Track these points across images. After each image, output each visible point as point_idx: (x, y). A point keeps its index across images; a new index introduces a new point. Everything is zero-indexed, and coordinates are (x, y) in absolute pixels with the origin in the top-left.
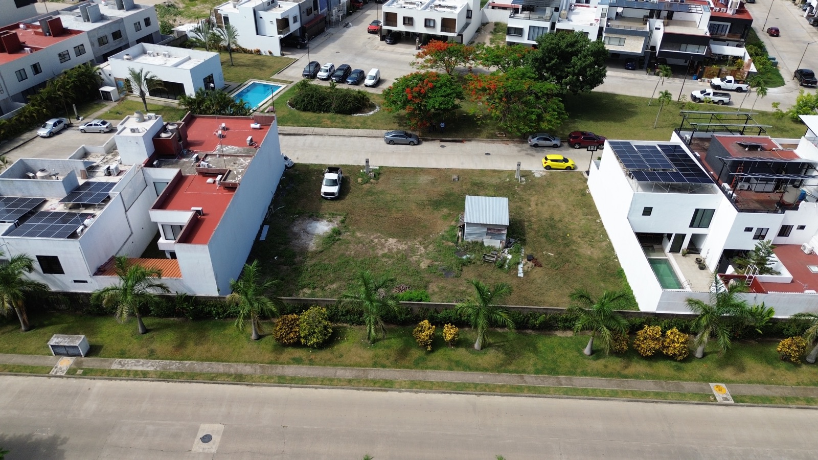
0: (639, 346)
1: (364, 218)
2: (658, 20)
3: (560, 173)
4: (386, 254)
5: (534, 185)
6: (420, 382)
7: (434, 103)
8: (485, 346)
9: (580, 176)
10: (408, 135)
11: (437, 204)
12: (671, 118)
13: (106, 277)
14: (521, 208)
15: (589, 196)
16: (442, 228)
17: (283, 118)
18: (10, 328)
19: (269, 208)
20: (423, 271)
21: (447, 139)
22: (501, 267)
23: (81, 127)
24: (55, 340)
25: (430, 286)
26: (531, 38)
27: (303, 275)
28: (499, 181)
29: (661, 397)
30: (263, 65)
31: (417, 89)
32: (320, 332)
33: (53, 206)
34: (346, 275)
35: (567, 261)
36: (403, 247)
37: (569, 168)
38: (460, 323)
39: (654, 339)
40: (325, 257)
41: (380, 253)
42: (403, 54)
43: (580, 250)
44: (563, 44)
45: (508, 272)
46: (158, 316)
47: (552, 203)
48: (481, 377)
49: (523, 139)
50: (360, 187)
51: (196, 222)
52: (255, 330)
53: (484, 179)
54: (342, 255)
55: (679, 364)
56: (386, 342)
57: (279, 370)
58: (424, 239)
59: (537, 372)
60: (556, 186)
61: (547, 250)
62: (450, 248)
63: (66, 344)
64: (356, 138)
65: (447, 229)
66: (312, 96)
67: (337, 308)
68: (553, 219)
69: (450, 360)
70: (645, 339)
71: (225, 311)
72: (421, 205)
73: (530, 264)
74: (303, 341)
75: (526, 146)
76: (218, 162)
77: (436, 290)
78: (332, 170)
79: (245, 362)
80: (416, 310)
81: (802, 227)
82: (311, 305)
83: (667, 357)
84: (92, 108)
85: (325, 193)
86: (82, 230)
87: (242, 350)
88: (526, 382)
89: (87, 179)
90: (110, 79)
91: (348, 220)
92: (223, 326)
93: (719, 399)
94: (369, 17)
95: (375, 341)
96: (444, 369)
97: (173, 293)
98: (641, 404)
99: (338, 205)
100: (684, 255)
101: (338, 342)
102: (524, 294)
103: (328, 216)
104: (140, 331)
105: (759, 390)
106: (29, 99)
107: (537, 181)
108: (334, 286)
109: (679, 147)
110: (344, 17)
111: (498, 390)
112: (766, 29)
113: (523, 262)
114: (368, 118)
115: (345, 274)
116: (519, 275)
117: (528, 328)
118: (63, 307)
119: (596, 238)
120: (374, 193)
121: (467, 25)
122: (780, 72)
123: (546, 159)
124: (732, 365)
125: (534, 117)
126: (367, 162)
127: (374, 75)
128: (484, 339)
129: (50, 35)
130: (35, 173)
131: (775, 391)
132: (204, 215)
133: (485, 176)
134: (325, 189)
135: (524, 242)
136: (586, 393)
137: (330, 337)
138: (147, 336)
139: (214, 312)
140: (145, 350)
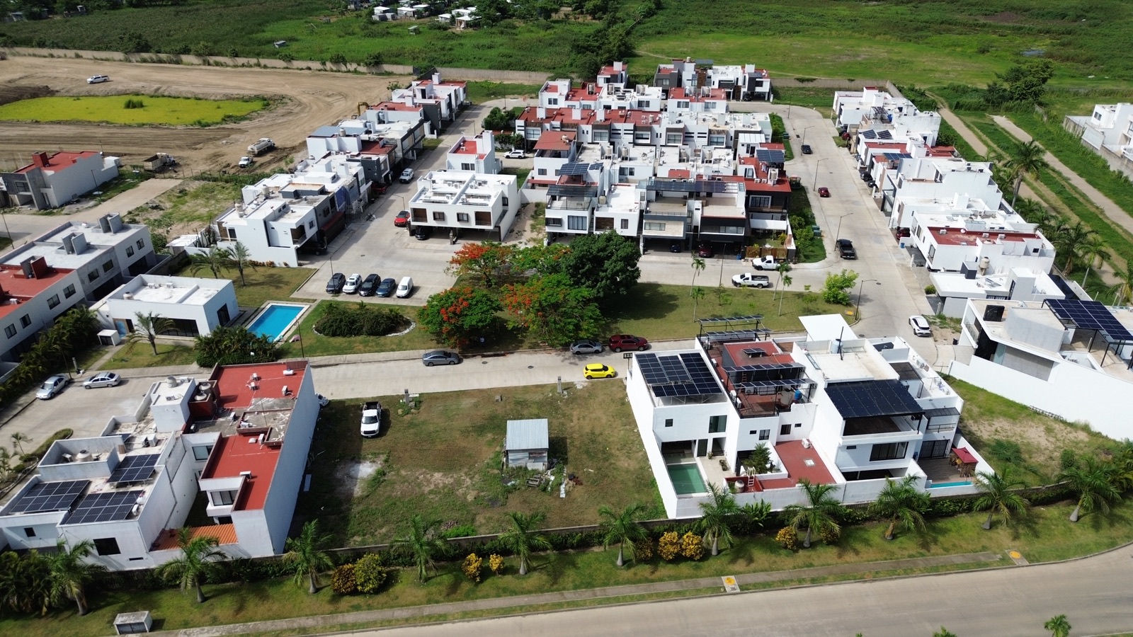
0: (662, 551)
1: (408, 454)
2: (697, 201)
3: (601, 382)
4: (432, 490)
5: (576, 398)
6: (471, 612)
7: (471, 320)
8: (530, 570)
9: (620, 384)
10: (447, 355)
11: (480, 430)
12: (711, 308)
13: (162, 551)
14: (563, 425)
15: (628, 405)
16: (487, 455)
17: (311, 347)
18: (67, 614)
19: (309, 456)
20: (470, 504)
21: (489, 353)
22: (545, 490)
23: (86, 383)
24: (120, 620)
25: (477, 518)
26: (571, 226)
27: (352, 522)
28: (541, 397)
29: (681, 595)
30: (280, 282)
31: (452, 309)
32: (375, 578)
33: (99, 487)
34: (394, 518)
35: (606, 476)
36: (449, 480)
37: (609, 376)
38: (505, 552)
39: (672, 544)
40: (371, 502)
41: (427, 490)
42: (436, 251)
43: (617, 463)
44: (595, 248)
45: (551, 494)
46: (215, 583)
47: (593, 416)
48: (526, 599)
49: (566, 347)
50: (401, 419)
51: (247, 486)
52: (313, 584)
53: (528, 397)
54: (389, 497)
55: (697, 563)
56: (438, 579)
57: (340, 619)
58: (470, 469)
59: (576, 587)
60: (597, 397)
61: (587, 467)
62: (495, 476)
63: (132, 622)
64: (392, 362)
65: (492, 455)
66: (341, 321)
67: (388, 553)
68: (594, 433)
69: (498, 588)
70: (666, 544)
71: (281, 570)
72: (465, 433)
73: (571, 483)
74: (359, 588)
75: (569, 354)
76: (258, 420)
77: (483, 521)
78: (371, 405)
79: (306, 615)
80: (465, 544)
81: (799, 425)
82: (365, 553)
83: (686, 559)
84: (91, 357)
85: (365, 432)
86: (138, 509)
87: (303, 605)
88: (565, 598)
89: (126, 452)
90: (108, 321)
91: (391, 458)
92: (280, 583)
93: (728, 590)
94: (394, 204)
95: (427, 579)
96: (493, 597)
97: (229, 559)
98: (664, 603)
99: (380, 442)
100: (710, 458)
101: (392, 585)
102: (565, 515)
103: (370, 456)
104: (199, 599)
105: (761, 577)
106: (22, 358)
107: (579, 393)
108: (384, 530)
109: (698, 355)
110: (365, 207)
111: (541, 608)
112: (817, 189)
113: (566, 482)
114: (404, 337)
115: (394, 516)
116: (561, 496)
117: (568, 548)
118: (117, 586)
119: (634, 449)
120: (416, 425)
121: (504, 213)
122: (824, 243)
123: (587, 369)
124: (742, 557)
125: (571, 327)
126: (407, 392)
127: (406, 284)
128: (528, 564)
129: (33, 277)
130: (74, 455)
131: (776, 576)
132: (253, 478)
133: (528, 392)
134: (365, 427)
135: (565, 461)
136: (618, 601)
137: (384, 581)
138: (207, 603)
139: (270, 572)
140: (207, 618)
